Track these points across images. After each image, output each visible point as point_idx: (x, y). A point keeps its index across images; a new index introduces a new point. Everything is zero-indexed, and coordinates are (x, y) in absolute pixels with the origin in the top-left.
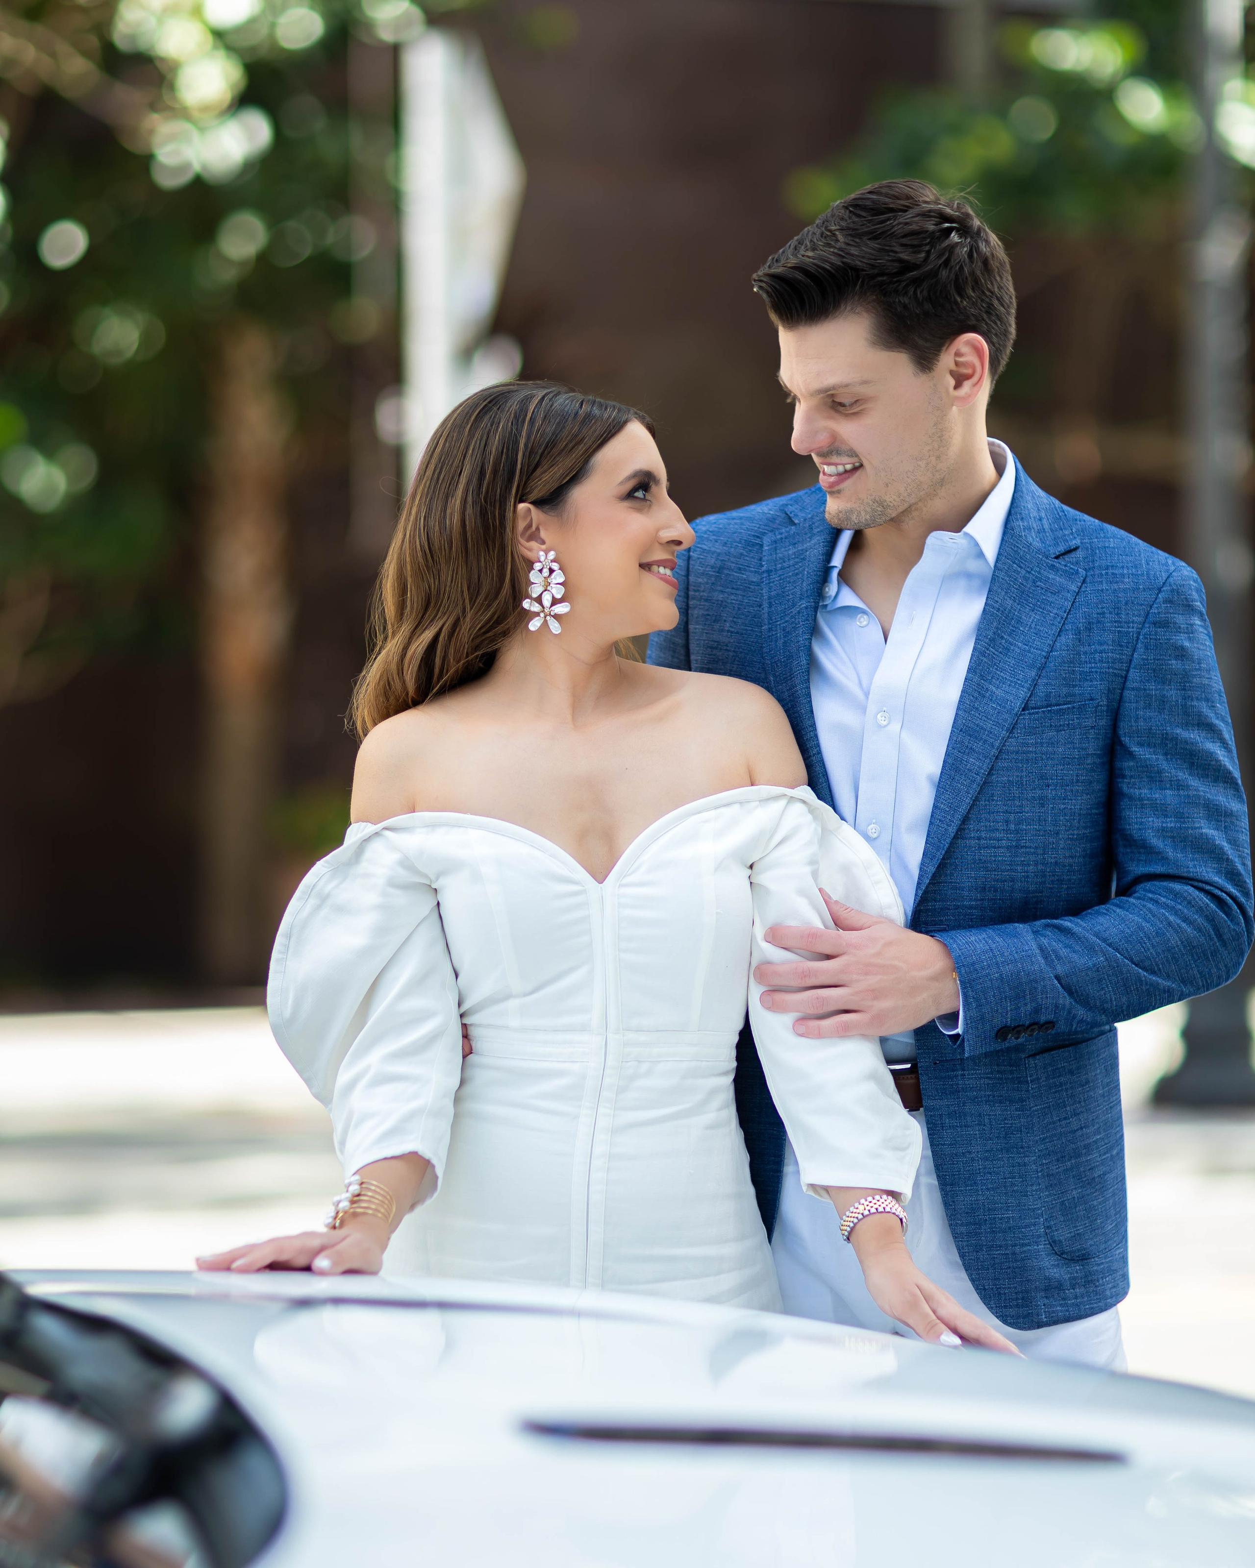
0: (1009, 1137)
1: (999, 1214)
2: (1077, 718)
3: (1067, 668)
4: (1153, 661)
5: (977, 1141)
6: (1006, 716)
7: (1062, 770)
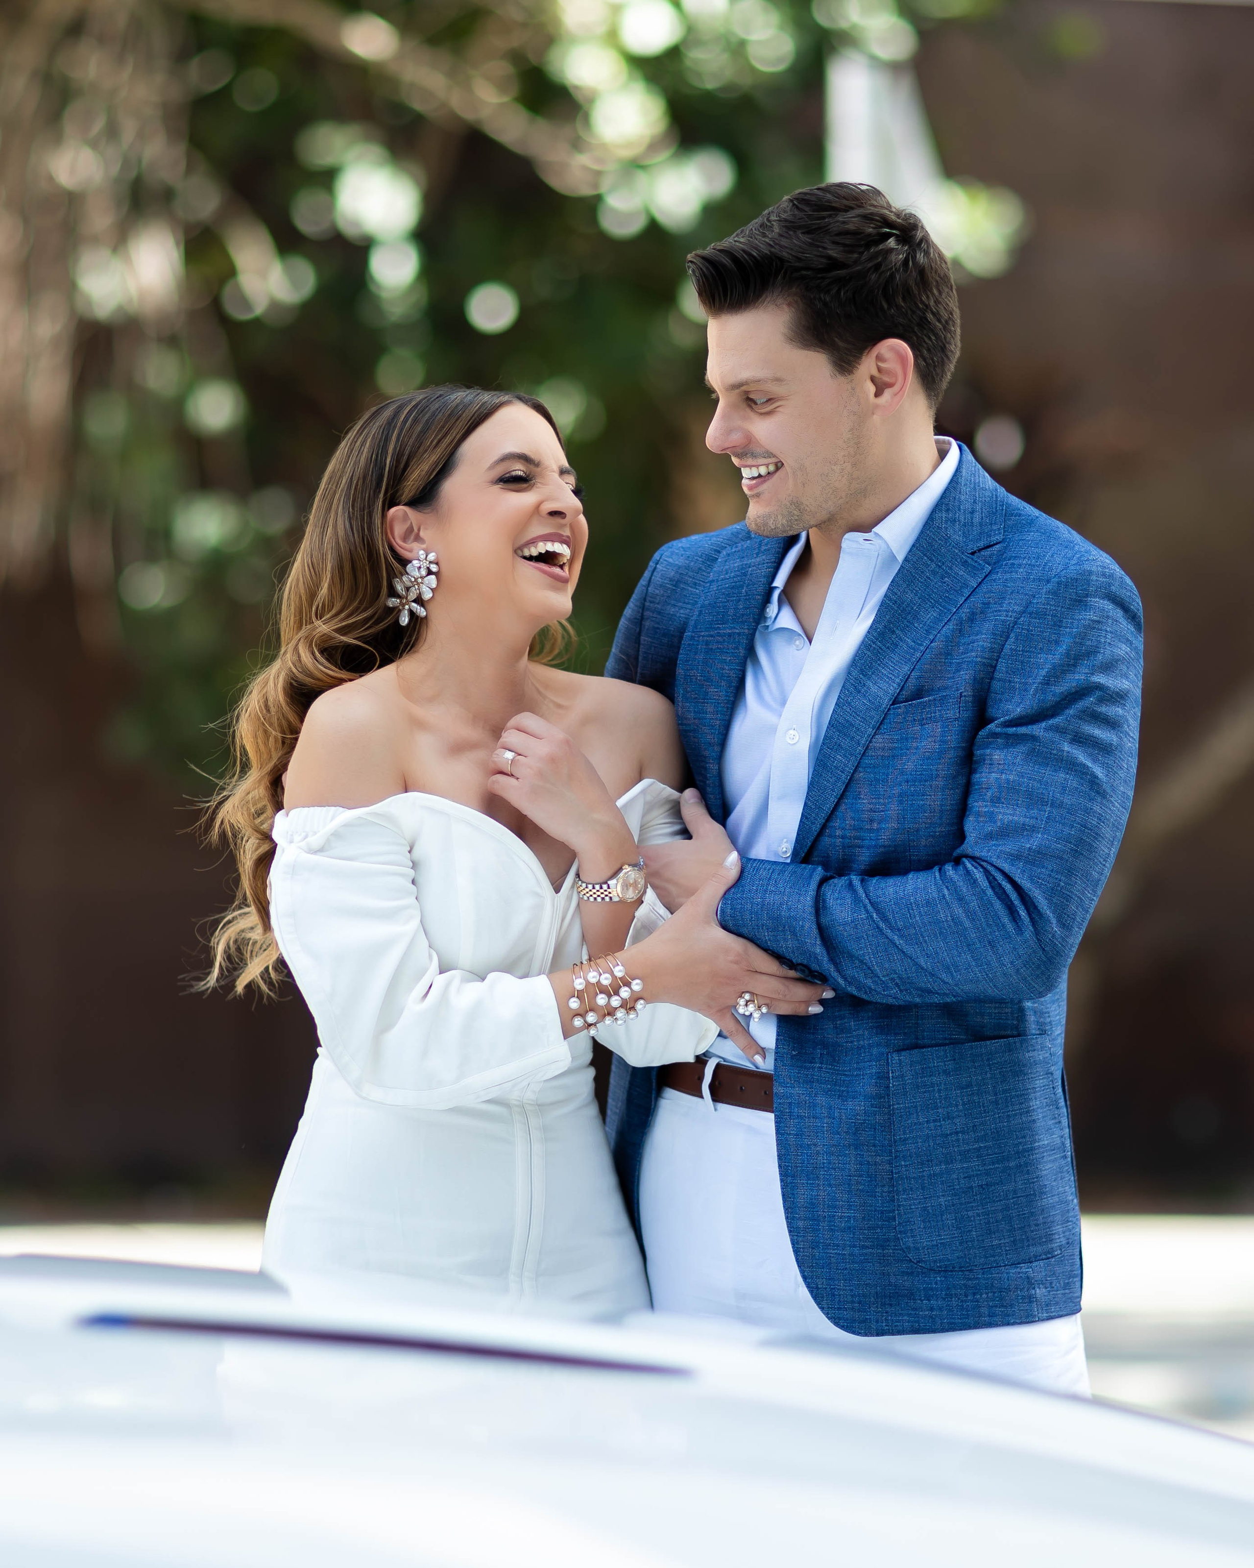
0: (860, 1134)
1: (839, 1212)
2: (938, 710)
3: (943, 660)
4: (1021, 653)
5: (824, 1134)
6: (873, 713)
7: (921, 765)
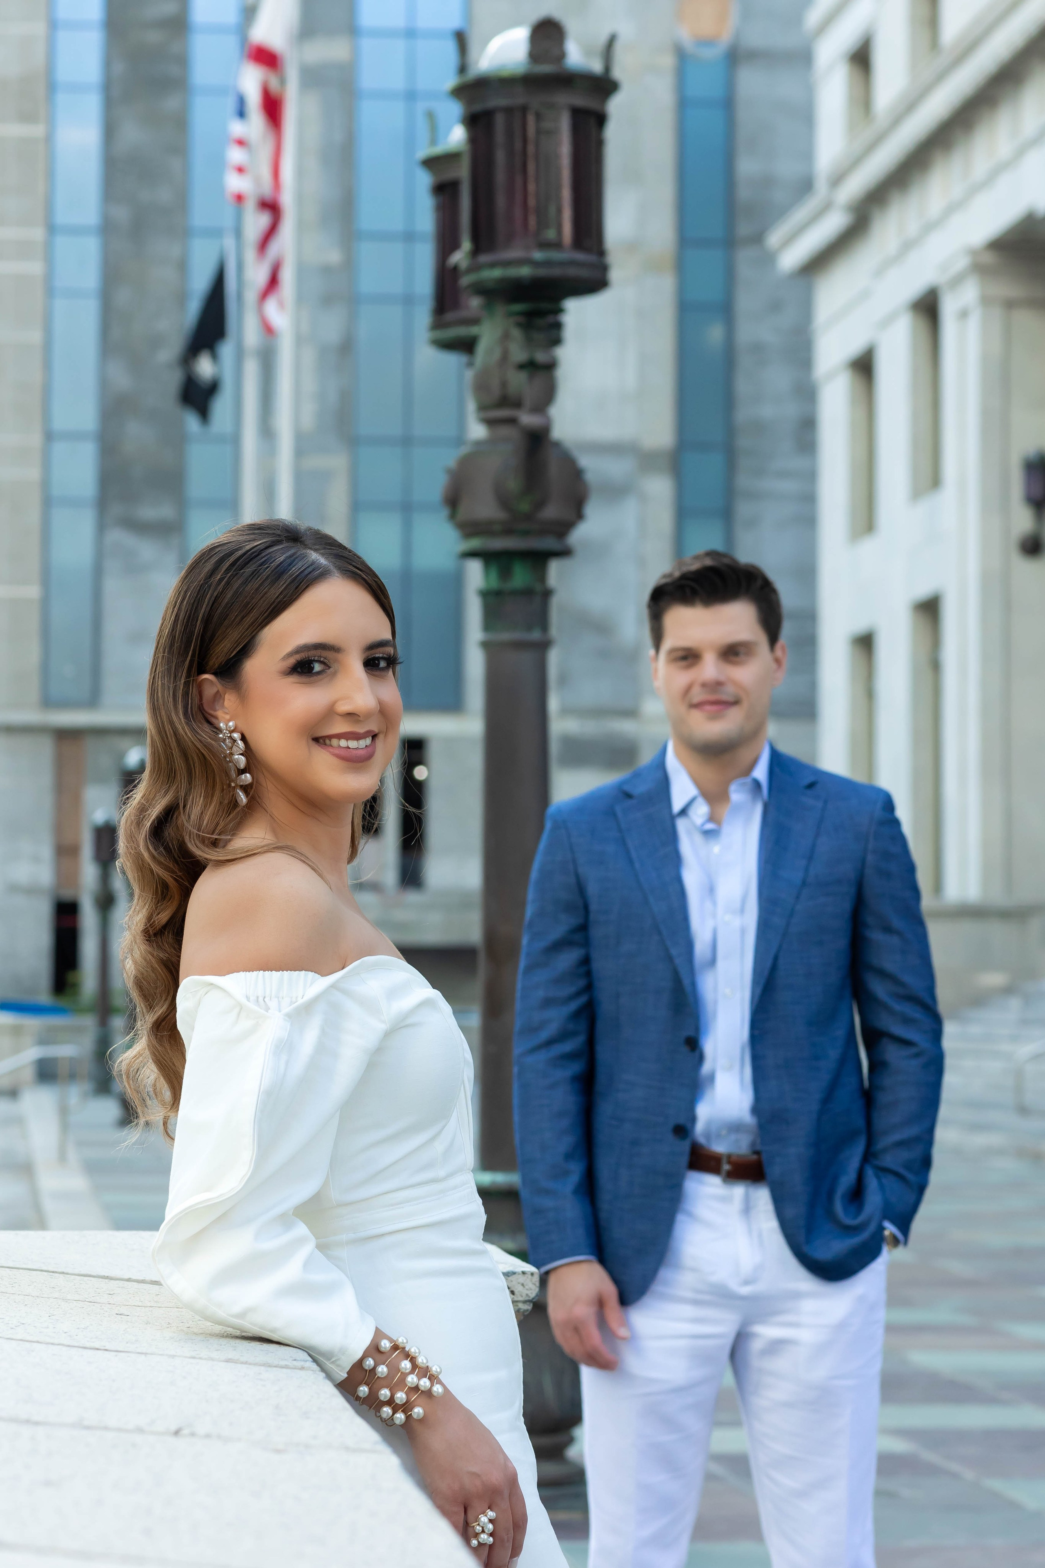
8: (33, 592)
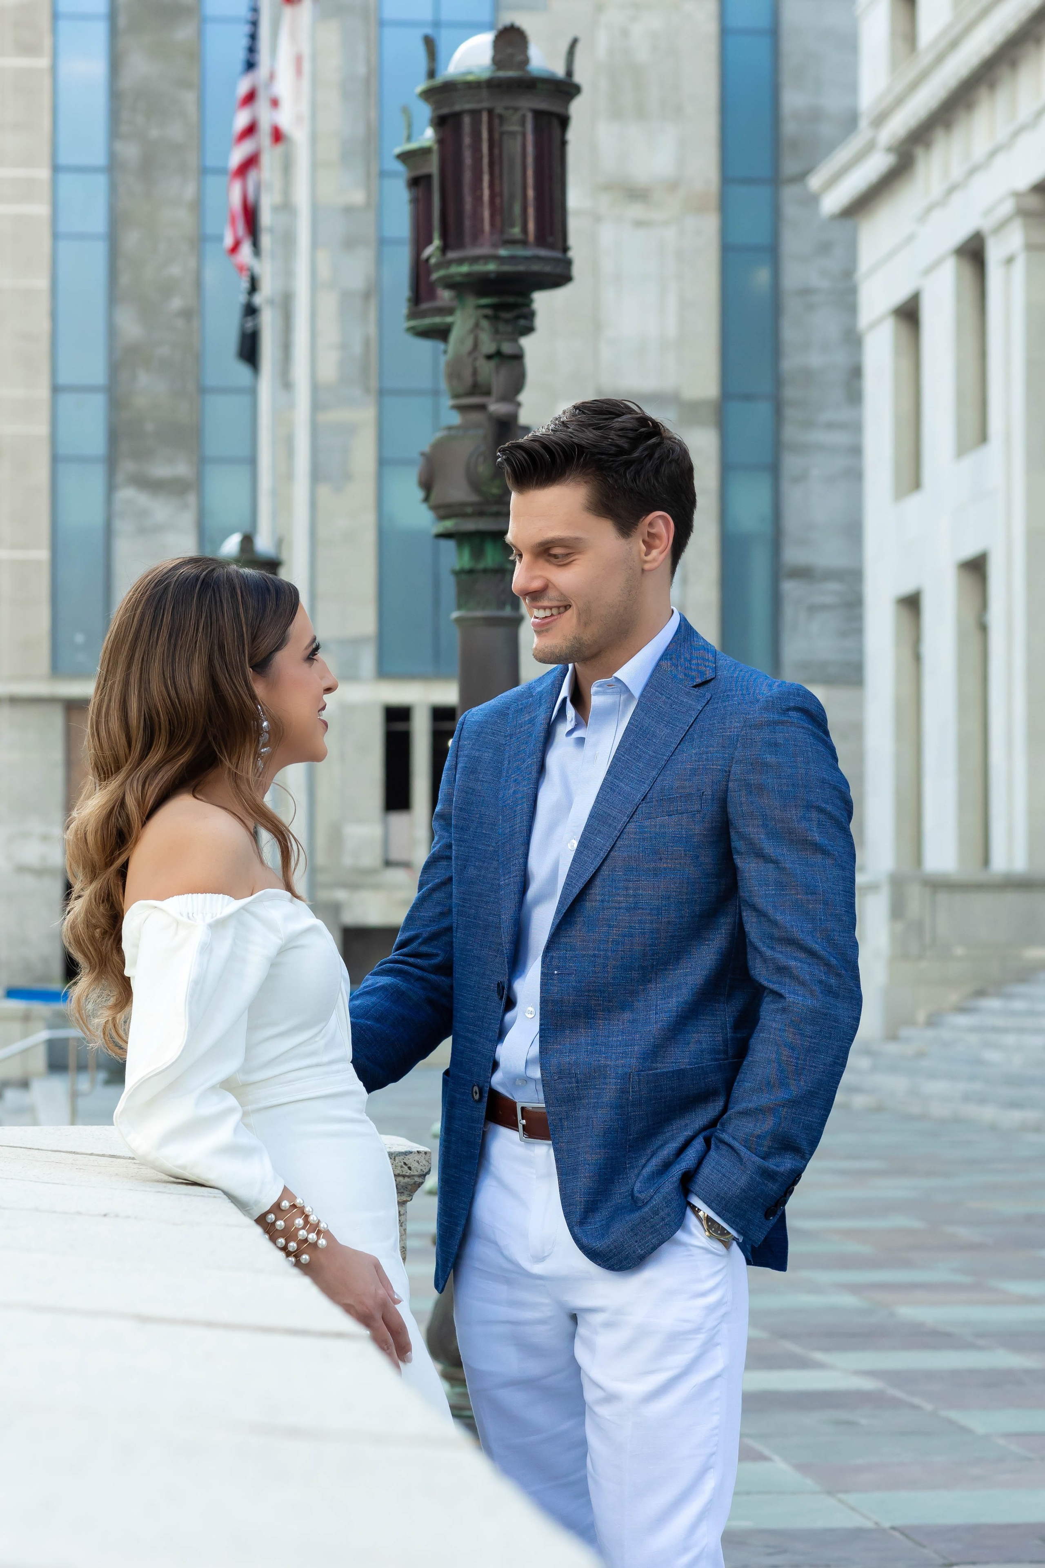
8: (43, 554)
